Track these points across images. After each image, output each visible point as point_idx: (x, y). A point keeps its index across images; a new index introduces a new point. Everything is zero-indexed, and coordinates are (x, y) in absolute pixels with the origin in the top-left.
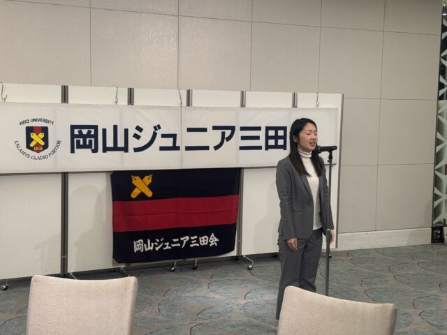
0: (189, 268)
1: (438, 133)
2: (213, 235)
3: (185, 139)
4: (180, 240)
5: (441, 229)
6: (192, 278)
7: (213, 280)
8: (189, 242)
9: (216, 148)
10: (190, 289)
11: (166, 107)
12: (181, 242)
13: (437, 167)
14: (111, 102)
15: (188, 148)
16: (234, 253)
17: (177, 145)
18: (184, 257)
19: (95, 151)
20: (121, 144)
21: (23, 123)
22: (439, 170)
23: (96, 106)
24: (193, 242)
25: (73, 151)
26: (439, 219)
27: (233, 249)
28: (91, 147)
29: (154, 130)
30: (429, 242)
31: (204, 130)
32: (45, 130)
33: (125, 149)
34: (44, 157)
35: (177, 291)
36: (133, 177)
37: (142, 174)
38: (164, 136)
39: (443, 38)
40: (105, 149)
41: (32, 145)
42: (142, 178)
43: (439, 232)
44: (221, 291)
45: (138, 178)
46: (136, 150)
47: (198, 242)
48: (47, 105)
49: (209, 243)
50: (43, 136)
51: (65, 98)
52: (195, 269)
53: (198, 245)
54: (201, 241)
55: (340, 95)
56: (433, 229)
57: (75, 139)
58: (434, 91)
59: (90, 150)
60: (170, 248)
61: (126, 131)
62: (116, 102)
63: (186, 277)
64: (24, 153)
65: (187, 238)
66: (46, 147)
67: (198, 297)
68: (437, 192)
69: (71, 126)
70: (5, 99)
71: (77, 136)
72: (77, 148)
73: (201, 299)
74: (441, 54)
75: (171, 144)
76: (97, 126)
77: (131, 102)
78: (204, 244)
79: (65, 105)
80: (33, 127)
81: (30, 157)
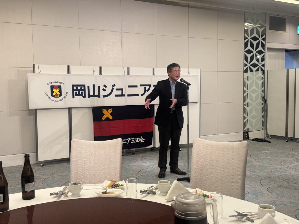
0: (131, 154)
1: (244, 87)
2: (142, 137)
3: (127, 91)
4: (126, 140)
5: (247, 133)
6: (133, 158)
7: (143, 158)
8: (131, 141)
9: (142, 95)
10: (133, 162)
11: (118, 76)
12: (127, 141)
13: (244, 104)
14: (91, 73)
15: (129, 95)
16: (152, 146)
17: (124, 94)
18: (128, 148)
19: (84, 97)
20: (97, 93)
21: (49, 84)
22: (245, 105)
23: (84, 75)
24: (132, 141)
25: (73, 97)
26: (246, 129)
27: (152, 144)
28: (82, 95)
29: (112, 87)
30: (242, 139)
31: (136, 86)
32: (60, 87)
33: (99, 96)
34: (60, 100)
35: (127, 163)
36: (103, 110)
37: (107, 108)
38: (117, 89)
39: (245, 42)
40: (89, 96)
41: (54, 94)
42: (107, 110)
43: (246, 134)
44: (148, 162)
45: (105, 110)
46: (104, 96)
47: (135, 141)
48: (60, 75)
49: (140, 141)
50: (59, 90)
51: (69, 72)
52: (133, 154)
53: (135, 142)
54: (136, 140)
56: (244, 133)
57: (75, 92)
58: (242, 68)
59: (82, 97)
61: (99, 87)
62: (94, 73)
63: (130, 157)
64: (50, 98)
65: (130, 139)
67: (138, 165)
68: (245, 115)
69: (72, 85)
70: (40, 72)
71: (75, 90)
72: (76, 96)
73: (139, 166)
74: (244, 50)
75: (121, 94)
76: (85, 85)
77: (101, 73)
78: (138, 142)
79: (69, 75)
80: (54, 86)
81: (53, 100)
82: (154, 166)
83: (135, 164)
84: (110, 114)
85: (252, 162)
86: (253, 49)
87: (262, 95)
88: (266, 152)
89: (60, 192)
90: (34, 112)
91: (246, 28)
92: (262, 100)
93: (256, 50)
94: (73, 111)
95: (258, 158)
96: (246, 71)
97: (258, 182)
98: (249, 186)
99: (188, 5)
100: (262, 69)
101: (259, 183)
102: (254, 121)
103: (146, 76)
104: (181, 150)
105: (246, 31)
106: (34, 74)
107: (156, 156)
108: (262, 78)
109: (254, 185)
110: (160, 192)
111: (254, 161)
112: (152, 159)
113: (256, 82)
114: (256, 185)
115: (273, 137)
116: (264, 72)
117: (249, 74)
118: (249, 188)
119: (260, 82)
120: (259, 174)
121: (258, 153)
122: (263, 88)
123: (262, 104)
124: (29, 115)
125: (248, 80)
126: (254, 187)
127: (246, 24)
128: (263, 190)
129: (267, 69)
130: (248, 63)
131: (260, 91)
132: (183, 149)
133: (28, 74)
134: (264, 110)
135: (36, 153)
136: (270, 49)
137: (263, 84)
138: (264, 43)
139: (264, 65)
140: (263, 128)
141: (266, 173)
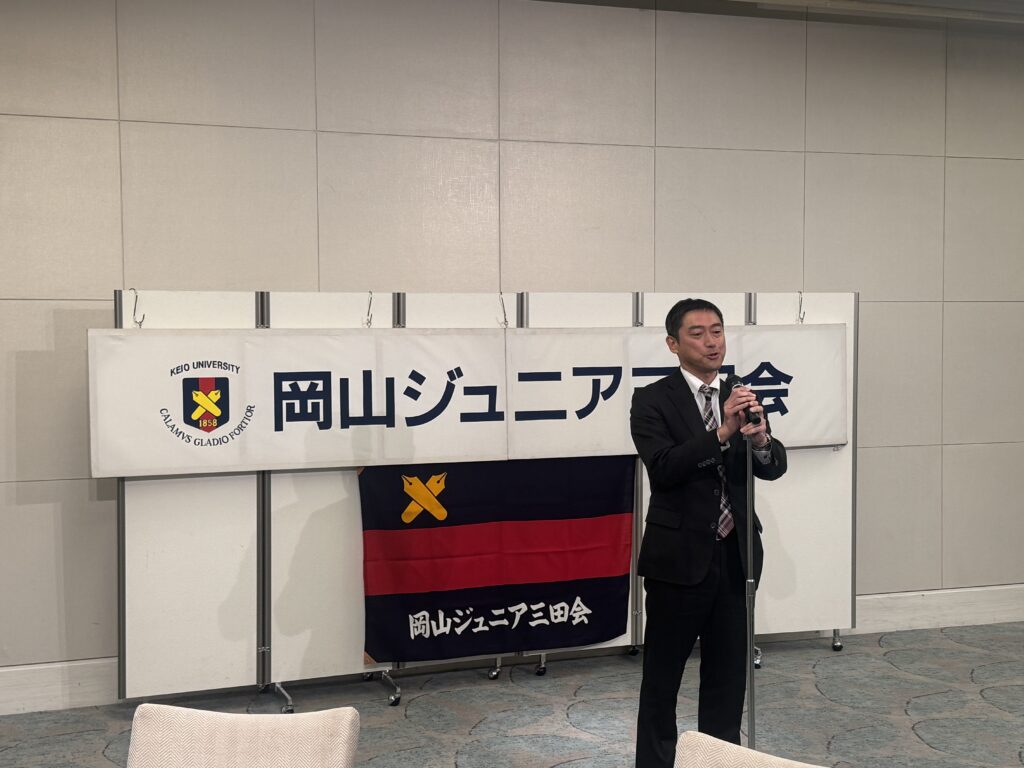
0: (529, 672)
2: (578, 600)
3: (516, 397)
4: (507, 611)
6: (533, 694)
7: (578, 699)
8: (528, 616)
9: (582, 414)
11: (474, 331)
12: (510, 617)
14: (358, 322)
15: (521, 416)
16: (625, 640)
17: (498, 409)
18: (519, 649)
19: (326, 425)
20: (379, 408)
21: (179, 370)
23: (327, 333)
24: (535, 616)
25: (279, 427)
27: (624, 632)
28: (318, 419)
29: (447, 379)
31: (556, 376)
32: (222, 385)
33: (389, 420)
37: (424, 471)
38: (469, 391)
40: (347, 422)
41: (195, 416)
42: (424, 481)
44: (593, 724)
45: (415, 480)
46: (412, 422)
47: (547, 615)
48: (226, 332)
49: (571, 618)
50: (219, 396)
51: (263, 319)
52: (541, 673)
53: (546, 622)
54: (552, 614)
55: (852, 295)
57: (284, 402)
59: (315, 423)
60: (486, 628)
61: (390, 382)
62: (369, 323)
63: (520, 691)
64: (178, 433)
65: (523, 607)
66: (224, 418)
67: (544, 736)
69: (275, 374)
70: (141, 323)
71: (287, 396)
72: (288, 420)
73: (549, 742)
76: (329, 373)
77: (399, 319)
78: (560, 620)
79: (262, 331)
80: (197, 380)
81: (192, 440)
82: (616, 746)
84: (438, 497)
90: (116, 488)
94: (278, 487)
103: (601, 331)
104: (758, 662)
106: (117, 332)
112: (619, 708)
124: (101, 498)
132: (768, 660)
133: (92, 333)
135: (116, 660)
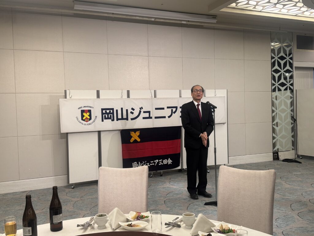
0: (159, 176)
1: (273, 107)
2: (169, 159)
3: (154, 113)
4: (154, 161)
5: (277, 153)
6: (161, 180)
7: (171, 180)
8: (158, 163)
9: (169, 117)
10: (161, 184)
11: (145, 99)
12: (155, 163)
13: (273, 123)
14: (119, 97)
15: (156, 118)
16: (179, 168)
17: (151, 116)
18: (156, 170)
19: (113, 120)
20: (125, 117)
21: (80, 108)
22: (274, 125)
23: (113, 99)
24: (160, 162)
25: (103, 121)
26: (276, 149)
27: (179, 166)
29: (140, 109)
30: (272, 160)
31: (163, 109)
32: (90, 111)
33: (127, 119)
34: (90, 124)
35: (155, 185)
36: (131, 132)
37: (135, 130)
38: (144, 112)
39: (272, 62)
40: (118, 119)
41: (84, 118)
42: (135, 133)
43: (276, 155)
44: (176, 185)
45: (133, 132)
46: (132, 119)
47: (162, 162)
48: (90, 99)
49: (168, 163)
50: (89, 114)
51: (98, 96)
52: (161, 176)
53: (162, 164)
54: (164, 162)
55: (226, 90)
56: (274, 153)
57: (104, 115)
58: (269, 88)
59: (110, 120)
60: (149, 166)
61: (127, 110)
62: (122, 97)
63: (158, 179)
64: (80, 122)
65: (157, 161)
66: (90, 119)
67: (165, 187)
68: (274, 135)
69: (102, 109)
70: (71, 98)
71: (104, 114)
72: (105, 119)
73: (167, 188)
74: (272, 69)
75: (148, 116)
76: (113, 109)
77: (128, 96)
78: (165, 163)
79: (98, 99)
80: (84, 110)
81: (83, 124)
82: (182, 188)
83: (162, 186)
84: (138, 136)
85: (282, 184)
86: (281, 68)
87: (291, 114)
88: (297, 173)
89: (86, 223)
90: (66, 136)
91: (272, 48)
92: (292, 119)
93: (283, 69)
94: (102, 134)
95: (288, 180)
96: (274, 90)
97: (288, 206)
98: (279, 211)
99: (213, 27)
100: (290, 89)
101: (290, 207)
102: (284, 141)
103: (172, 98)
104: (209, 171)
105: (273, 51)
106: (65, 99)
107: (184, 178)
108: (291, 98)
109: (284, 210)
110: (184, 225)
111: (284, 183)
112: (180, 182)
113: (285, 101)
114: (287, 210)
115: (304, 157)
116: (292, 91)
117: (277, 93)
118: (279, 212)
119: (289, 102)
120: (289, 198)
121: (288, 175)
122: (292, 108)
123: (292, 124)
124: (61, 138)
125: (276, 99)
126: (284, 212)
127: (272, 44)
128: (293, 215)
129: (295, 88)
130: (276, 82)
131: (289, 111)
132: (211, 171)
133: (60, 100)
134: (294, 129)
135: (67, 176)
136: (298, 68)
137: (292, 104)
138: (292, 63)
139: (292, 85)
140: (294, 148)
141: (297, 197)
